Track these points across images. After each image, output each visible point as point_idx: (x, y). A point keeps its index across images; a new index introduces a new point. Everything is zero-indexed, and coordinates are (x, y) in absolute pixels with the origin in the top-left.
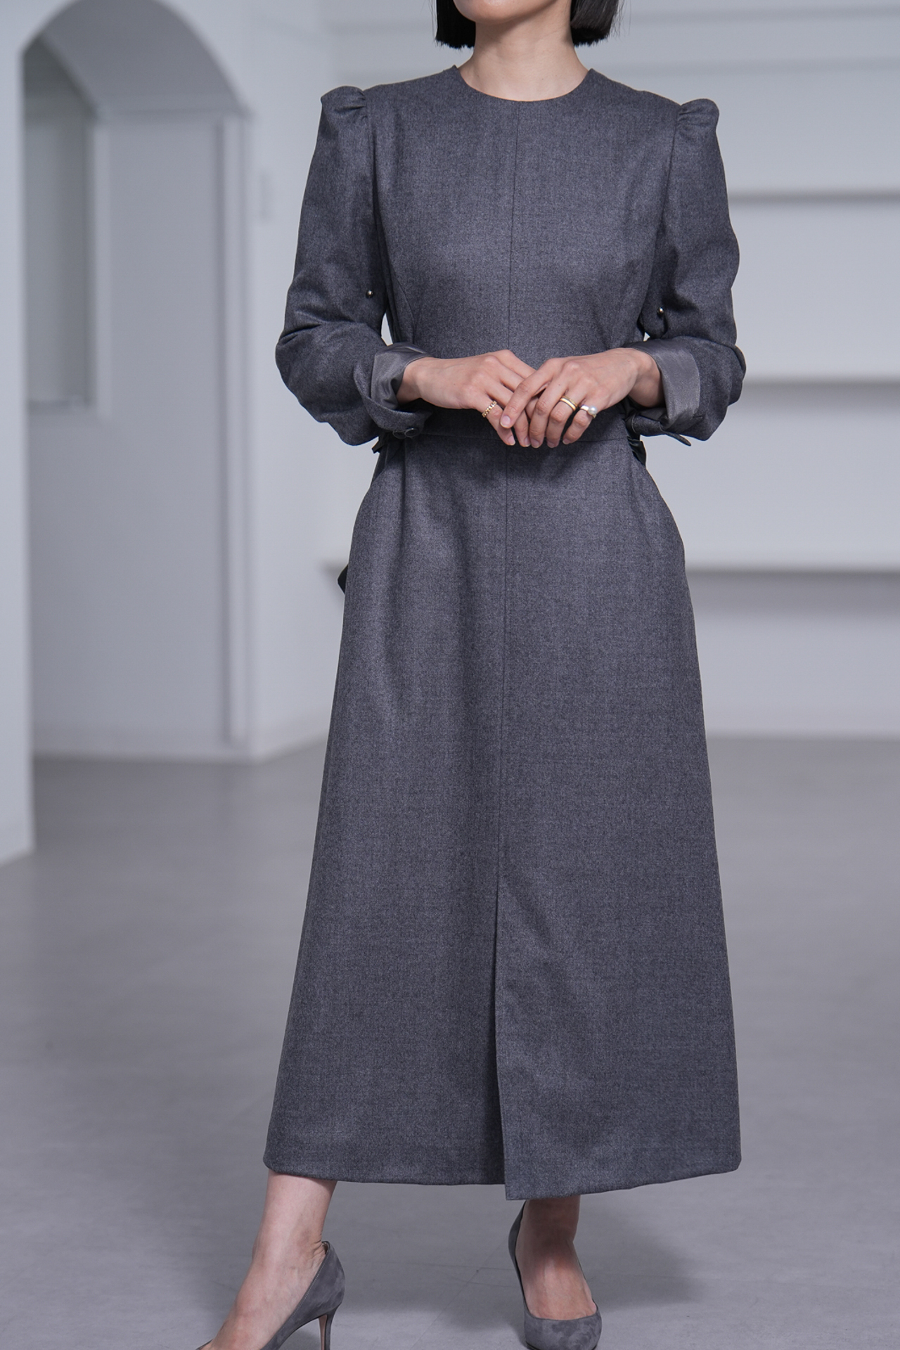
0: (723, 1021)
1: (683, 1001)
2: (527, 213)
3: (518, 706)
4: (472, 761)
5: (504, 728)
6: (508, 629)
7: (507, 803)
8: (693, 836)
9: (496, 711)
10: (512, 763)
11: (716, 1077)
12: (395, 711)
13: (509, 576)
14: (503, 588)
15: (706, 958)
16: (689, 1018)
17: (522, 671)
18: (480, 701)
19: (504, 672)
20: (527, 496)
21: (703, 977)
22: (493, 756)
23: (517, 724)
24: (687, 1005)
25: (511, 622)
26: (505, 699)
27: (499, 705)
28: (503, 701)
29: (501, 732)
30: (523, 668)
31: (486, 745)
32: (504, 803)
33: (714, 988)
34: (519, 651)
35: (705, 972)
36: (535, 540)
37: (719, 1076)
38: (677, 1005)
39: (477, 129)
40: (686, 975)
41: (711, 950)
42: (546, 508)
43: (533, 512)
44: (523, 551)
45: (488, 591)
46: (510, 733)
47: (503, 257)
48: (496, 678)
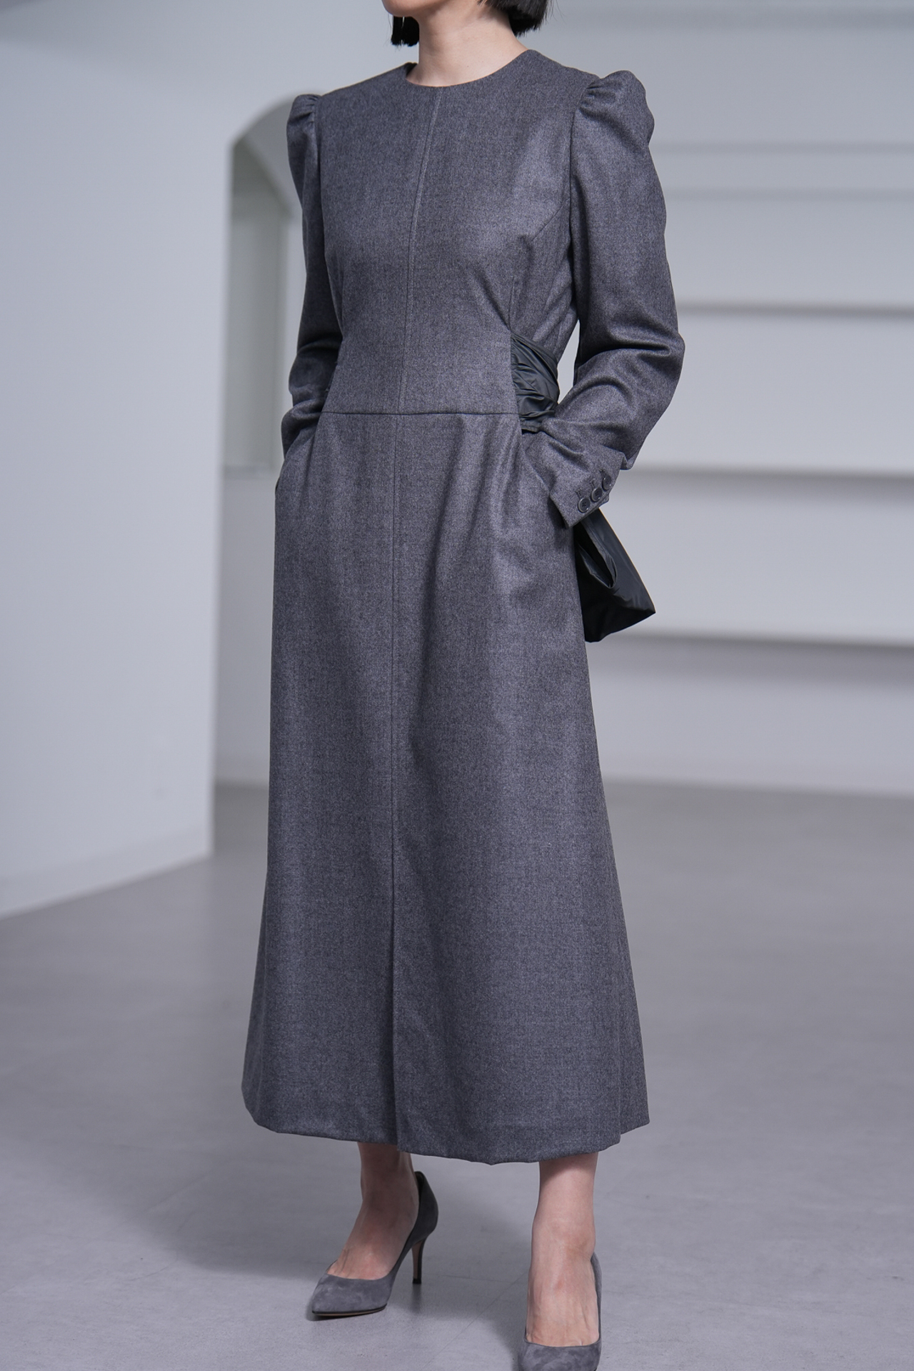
0: (587, 997)
1: (546, 975)
2: (429, 193)
3: (407, 672)
4: (361, 728)
5: (394, 694)
6: (396, 597)
7: (398, 768)
8: (545, 806)
9: (385, 678)
10: (402, 728)
11: (582, 1054)
12: (297, 677)
13: (397, 546)
14: (391, 558)
15: (565, 931)
16: (553, 993)
17: (410, 638)
18: (369, 669)
19: (393, 639)
20: (413, 468)
21: (565, 950)
22: (384, 722)
23: (406, 689)
24: (550, 979)
25: (399, 590)
26: (394, 666)
27: (389, 672)
28: (392, 668)
29: (391, 698)
30: (411, 635)
31: (376, 712)
32: (396, 767)
33: (575, 962)
34: (407, 619)
35: (566, 946)
36: (421, 511)
37: (585, 1053)
38: (540, 980)
39: (399, 118)
40: (547, 948)
41: (571, 923)
42: (431, 479)
43: (419, 484)
44: (410, 521)
45: (376, 561)
46: (400, 699)
47: (403, 238)
48: (385, 646)
